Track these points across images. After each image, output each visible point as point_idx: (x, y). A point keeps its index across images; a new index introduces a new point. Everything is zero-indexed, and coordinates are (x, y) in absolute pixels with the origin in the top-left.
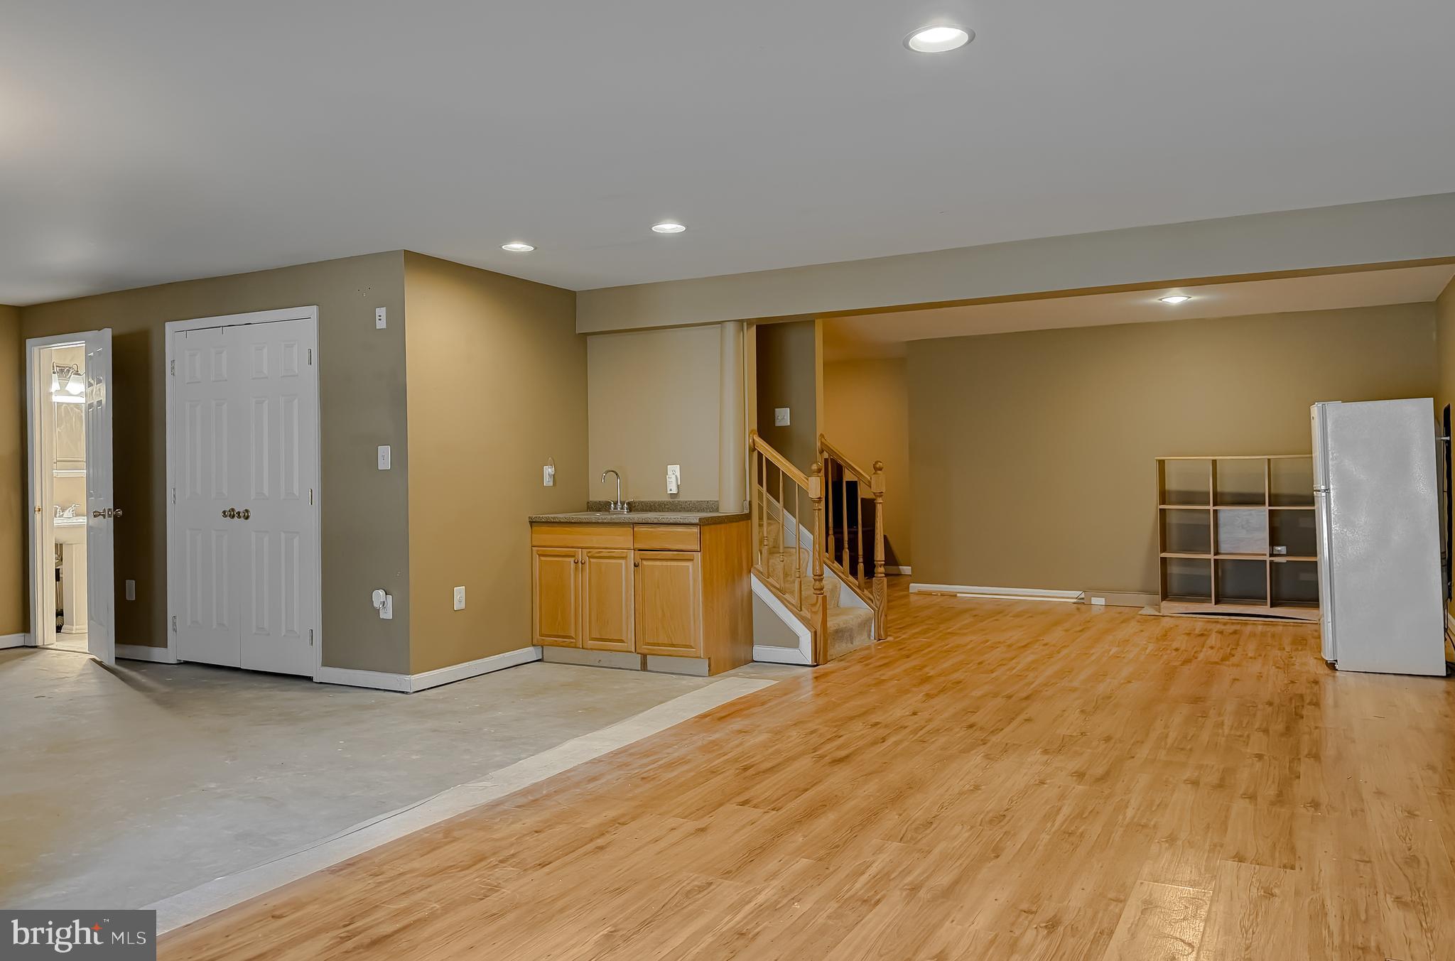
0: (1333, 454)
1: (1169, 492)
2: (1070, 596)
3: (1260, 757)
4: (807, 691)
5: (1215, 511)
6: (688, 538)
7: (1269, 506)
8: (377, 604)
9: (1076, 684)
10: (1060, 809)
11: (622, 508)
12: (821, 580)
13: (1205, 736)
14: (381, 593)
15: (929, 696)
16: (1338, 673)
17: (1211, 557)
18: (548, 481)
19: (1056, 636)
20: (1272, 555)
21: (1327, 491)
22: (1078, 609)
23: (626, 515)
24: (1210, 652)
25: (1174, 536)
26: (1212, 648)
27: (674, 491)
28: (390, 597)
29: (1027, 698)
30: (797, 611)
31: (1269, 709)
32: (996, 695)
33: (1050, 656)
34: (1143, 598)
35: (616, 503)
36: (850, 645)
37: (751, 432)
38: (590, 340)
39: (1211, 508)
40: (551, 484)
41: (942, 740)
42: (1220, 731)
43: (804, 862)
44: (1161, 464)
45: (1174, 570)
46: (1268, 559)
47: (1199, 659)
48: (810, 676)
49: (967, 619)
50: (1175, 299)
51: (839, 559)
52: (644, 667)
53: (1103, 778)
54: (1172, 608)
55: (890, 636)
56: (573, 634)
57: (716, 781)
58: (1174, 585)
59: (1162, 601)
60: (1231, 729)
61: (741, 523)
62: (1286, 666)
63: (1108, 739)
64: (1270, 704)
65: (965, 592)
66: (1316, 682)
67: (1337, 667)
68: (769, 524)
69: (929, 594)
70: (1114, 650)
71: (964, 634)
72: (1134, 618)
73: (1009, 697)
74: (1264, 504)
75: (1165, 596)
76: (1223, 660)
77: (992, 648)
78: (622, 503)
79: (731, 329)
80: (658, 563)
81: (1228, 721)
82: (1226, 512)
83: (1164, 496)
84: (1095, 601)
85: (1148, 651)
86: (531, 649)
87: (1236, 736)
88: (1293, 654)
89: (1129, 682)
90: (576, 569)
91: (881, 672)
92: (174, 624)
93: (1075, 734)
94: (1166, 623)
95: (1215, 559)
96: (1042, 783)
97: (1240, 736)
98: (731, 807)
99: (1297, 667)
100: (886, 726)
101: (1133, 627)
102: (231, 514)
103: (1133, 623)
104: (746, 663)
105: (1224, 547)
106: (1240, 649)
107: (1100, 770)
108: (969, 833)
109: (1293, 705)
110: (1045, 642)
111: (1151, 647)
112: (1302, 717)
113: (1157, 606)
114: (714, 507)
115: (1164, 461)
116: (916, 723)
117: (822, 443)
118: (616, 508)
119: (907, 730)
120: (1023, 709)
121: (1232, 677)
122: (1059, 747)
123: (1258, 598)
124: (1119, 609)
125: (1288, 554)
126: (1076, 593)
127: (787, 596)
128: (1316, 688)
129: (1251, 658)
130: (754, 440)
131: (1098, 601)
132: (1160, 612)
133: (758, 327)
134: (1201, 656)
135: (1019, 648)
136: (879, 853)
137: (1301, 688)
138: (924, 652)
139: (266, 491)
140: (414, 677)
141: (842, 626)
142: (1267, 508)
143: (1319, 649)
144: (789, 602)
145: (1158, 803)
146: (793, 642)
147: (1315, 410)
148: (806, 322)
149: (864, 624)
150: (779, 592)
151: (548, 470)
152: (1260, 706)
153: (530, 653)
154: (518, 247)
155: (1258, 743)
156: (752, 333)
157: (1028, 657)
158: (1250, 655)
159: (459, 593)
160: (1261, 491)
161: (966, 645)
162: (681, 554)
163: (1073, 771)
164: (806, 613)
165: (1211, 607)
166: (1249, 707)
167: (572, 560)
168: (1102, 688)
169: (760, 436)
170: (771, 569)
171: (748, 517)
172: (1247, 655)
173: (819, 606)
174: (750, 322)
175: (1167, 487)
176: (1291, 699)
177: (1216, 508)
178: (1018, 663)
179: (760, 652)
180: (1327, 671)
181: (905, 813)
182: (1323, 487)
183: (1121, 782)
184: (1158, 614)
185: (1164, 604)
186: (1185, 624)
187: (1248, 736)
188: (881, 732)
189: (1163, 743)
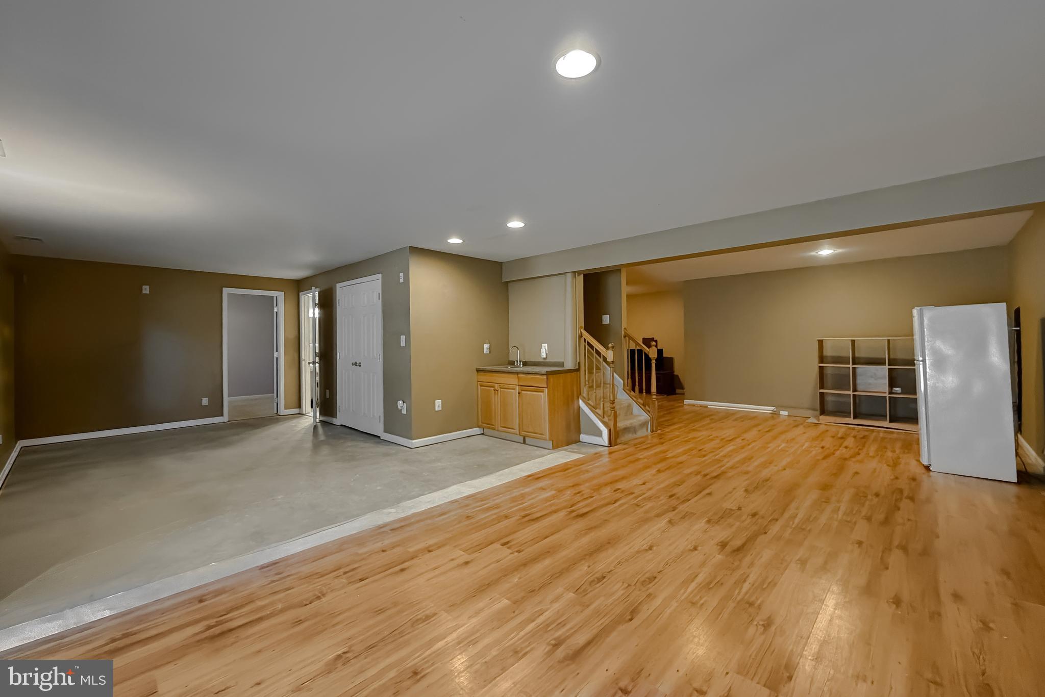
0: (928, 338)
1: (826, 357)
2: (768, 409)
3: (860, 543)
4: (605, 460)
5: (854, 369)
6: (542, 381)
7: (889, 366)
8: (399, 408)
9: (750, 469)
10: (697, 576)
11: (520, 364)
12: (614, 403)
13: (823, 519)
14: (401, 402)
15: (659, 471)
16: (931, 473)
17: (851, 393)
18: (486, 351)
19: (753, 433)
20: (890, 393)
21: (924, 361)
22: (773, 417)
23: (522, 368)
24: (845, 450)
25: (829, 380)
26: (846, 447)
27: (545, 357)
28: (405, 404)
29: (716, 477)
30: (602, 419)
31: (876, 500)
32: (698, 473)
33: (743, 447)
34: (809, 413)
35: (517, 362)
36: (635, 435)
37: (581, 328)
38: (509, 284)
39: (851, 366)
40: (488, 352)
41: (650, 505)
42: (835, 516)
43: (505, 602)
44: (821, 342)
45: (829, 399)
46: (887, 395)
47: (835, 455)
48: (607, 452)
49: (707, 421)
50: (826, 252)
51: (633, 390)
52: (524, 442)
53: (738, 550)
54: (825, 419)
55: (659, 430)
56: (494, 424)
57: (505, 523)
58: (829, 407)
59: (821, 415)
60: (844, 514)
61: (573, 373)
62: (895, 464)
63: (754, 515)
64: (877, 495)
65: (712, 405)
66: (914, 479)
67: (931, 468)
68: (597, 372)
69: (694, 405)
70: (783, 445)
71: (700, 431)
72: (802, 424)
73: (705, 475)
74: (884, 364)
75: (823, 412)
76: (851, 457)
77: (712, 440)
78: (520, 362)
79: (569, 275)
80: (529, 393)
81: (843, 507)
82: (861, 368)
83: (822, 359)
84: (782, 413)
85: (804, 447)
86: (477, 428)
87: (846, 521)
88: (901, 456)
89: (785, 469)
90: (495, 392)
91: (641, 453)
92: (339, 409)
93: (734, 508)
94: (823, 428)
95: (853, 395)
96: (695, 549)
97: (849, 522)
98: (497, 546)
99: (901, 466)
100: (623, 491)
101: (800, 430)
102: (355, 364)
103: (801, 427)
104: (576, 442)
105: (859, 387)
106: (865, 450)
107: (738, 543)
108: (624, 591)
109: (894, 498)
110: (743, 438)
111: (807, 445)
112: (899, 509)
113: (817, 417)
114: (561, 364)
115: (822, 340)
116: (641, 490)
117: (625, 332)
118: (517, 364)
119: (634, 495)
120: (711, 485)
121: (855, 471)
122: (720, 517)
123: (882, 417)
124: (795, 418)
125: (902, 393)
126: (772, 408)
127: (597, 411)
128: (913, 484)
129: (871, 457)
130: (581, 332)
131: (784, 413)
132: (819, 421)
133: (585, 275)
134: (838, 453)
135: (727, 441)
136: (555, 602)
137: (903, 484)
138: (674, 441)
139: (366, 355)
140: (414, 441)
141: (628, 426)
142: (887, 367)
143: (918, 454)
144: (597, 413)
145: (770, 580)
146: (599, 434)
147: (915, 312)
148: (616, 270)
149: (644, 425)
150: (593, 408)
151: (486, 346)
152: (869, 497)
153: (476, 430)
154: (455, 241)
155: (861, 530)
156: (581, 279)
157: (729, 448)
158: (871, 454)
159: (438, 404)
160: (883, 357)
161: (699, 437)
162: (538, 389)
163: (719, 541)
164: (606, 419)
165: (851, 420)
166: (861, 497)
167: (493, 389)
168: (765, 473)
169: (585, 329)
170: (590, 397)
171: (578, 370)
172: (868, 454)
173: (612, 417)
174: (579, 273)
175: (825, 353)
176: (893, 493)
177: (854, 366)
178: (722, 451)
179: (584, 438)
180: (924, 470)
181: (593, 566)
182: (921, 359)
183: (749, 555)
184: (818, 422)
185: (822, 417)
186: (833, 429)
187: (855, 523)
188: (618, 495)
189: (791, 523)
